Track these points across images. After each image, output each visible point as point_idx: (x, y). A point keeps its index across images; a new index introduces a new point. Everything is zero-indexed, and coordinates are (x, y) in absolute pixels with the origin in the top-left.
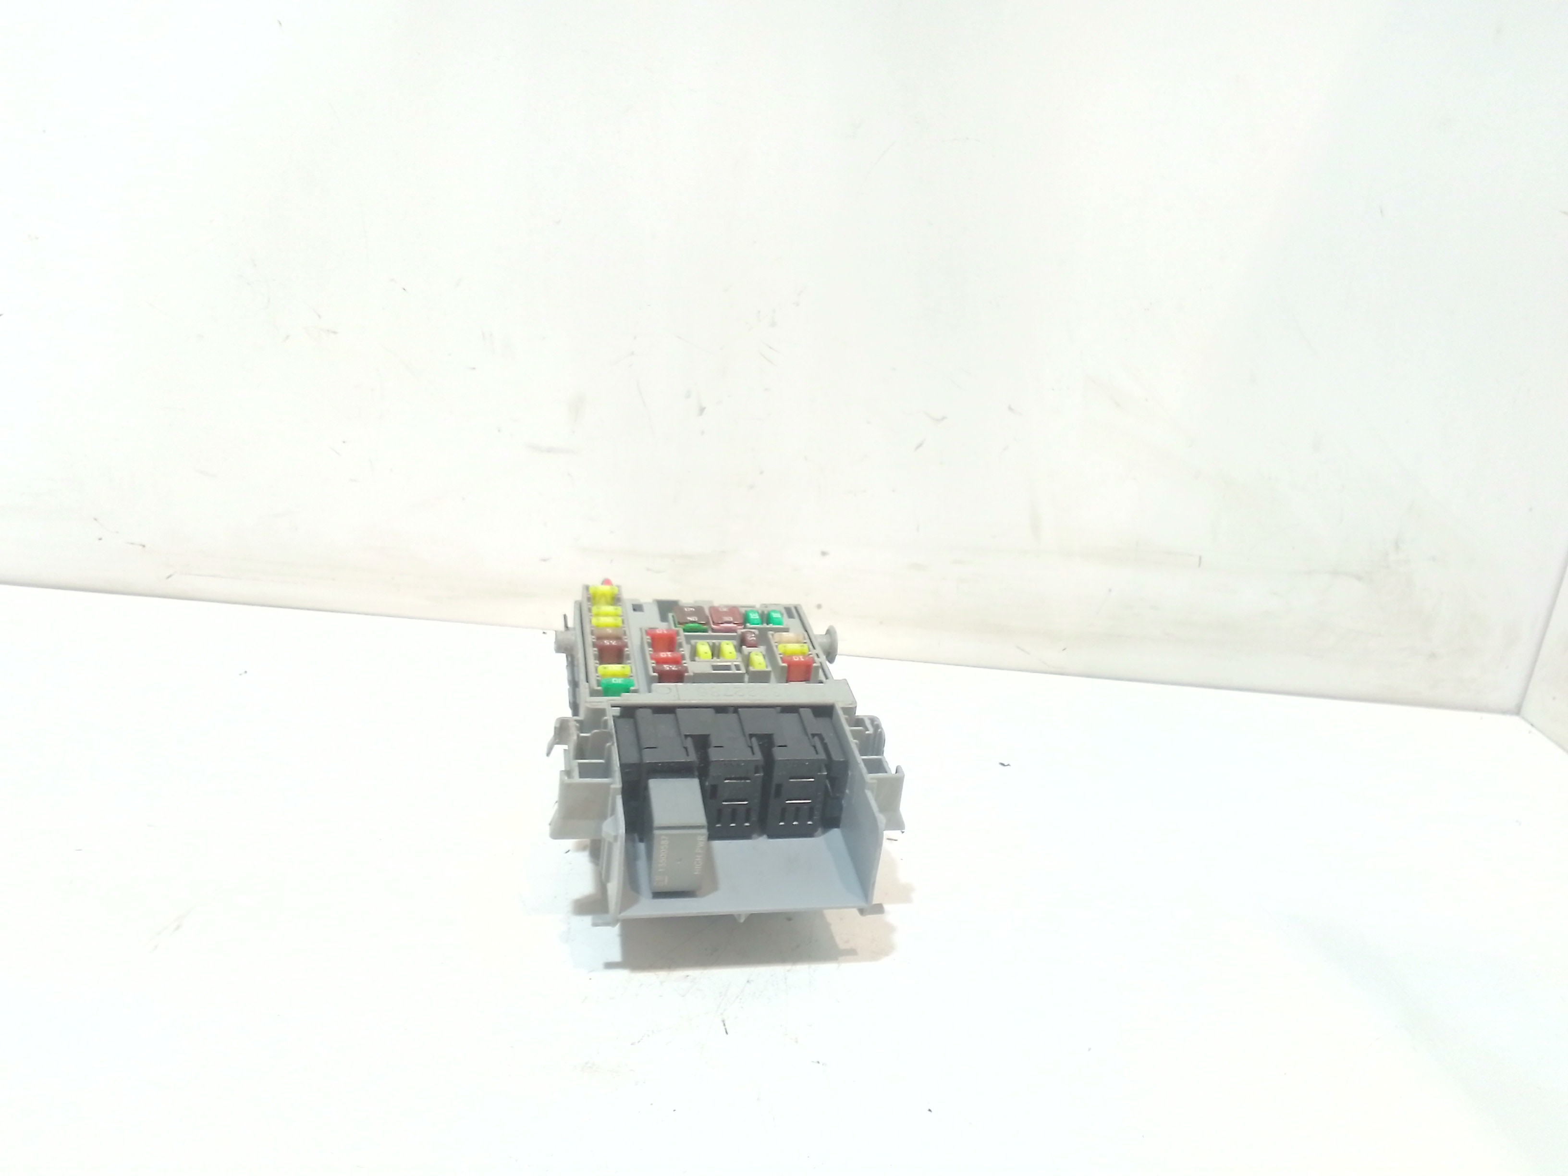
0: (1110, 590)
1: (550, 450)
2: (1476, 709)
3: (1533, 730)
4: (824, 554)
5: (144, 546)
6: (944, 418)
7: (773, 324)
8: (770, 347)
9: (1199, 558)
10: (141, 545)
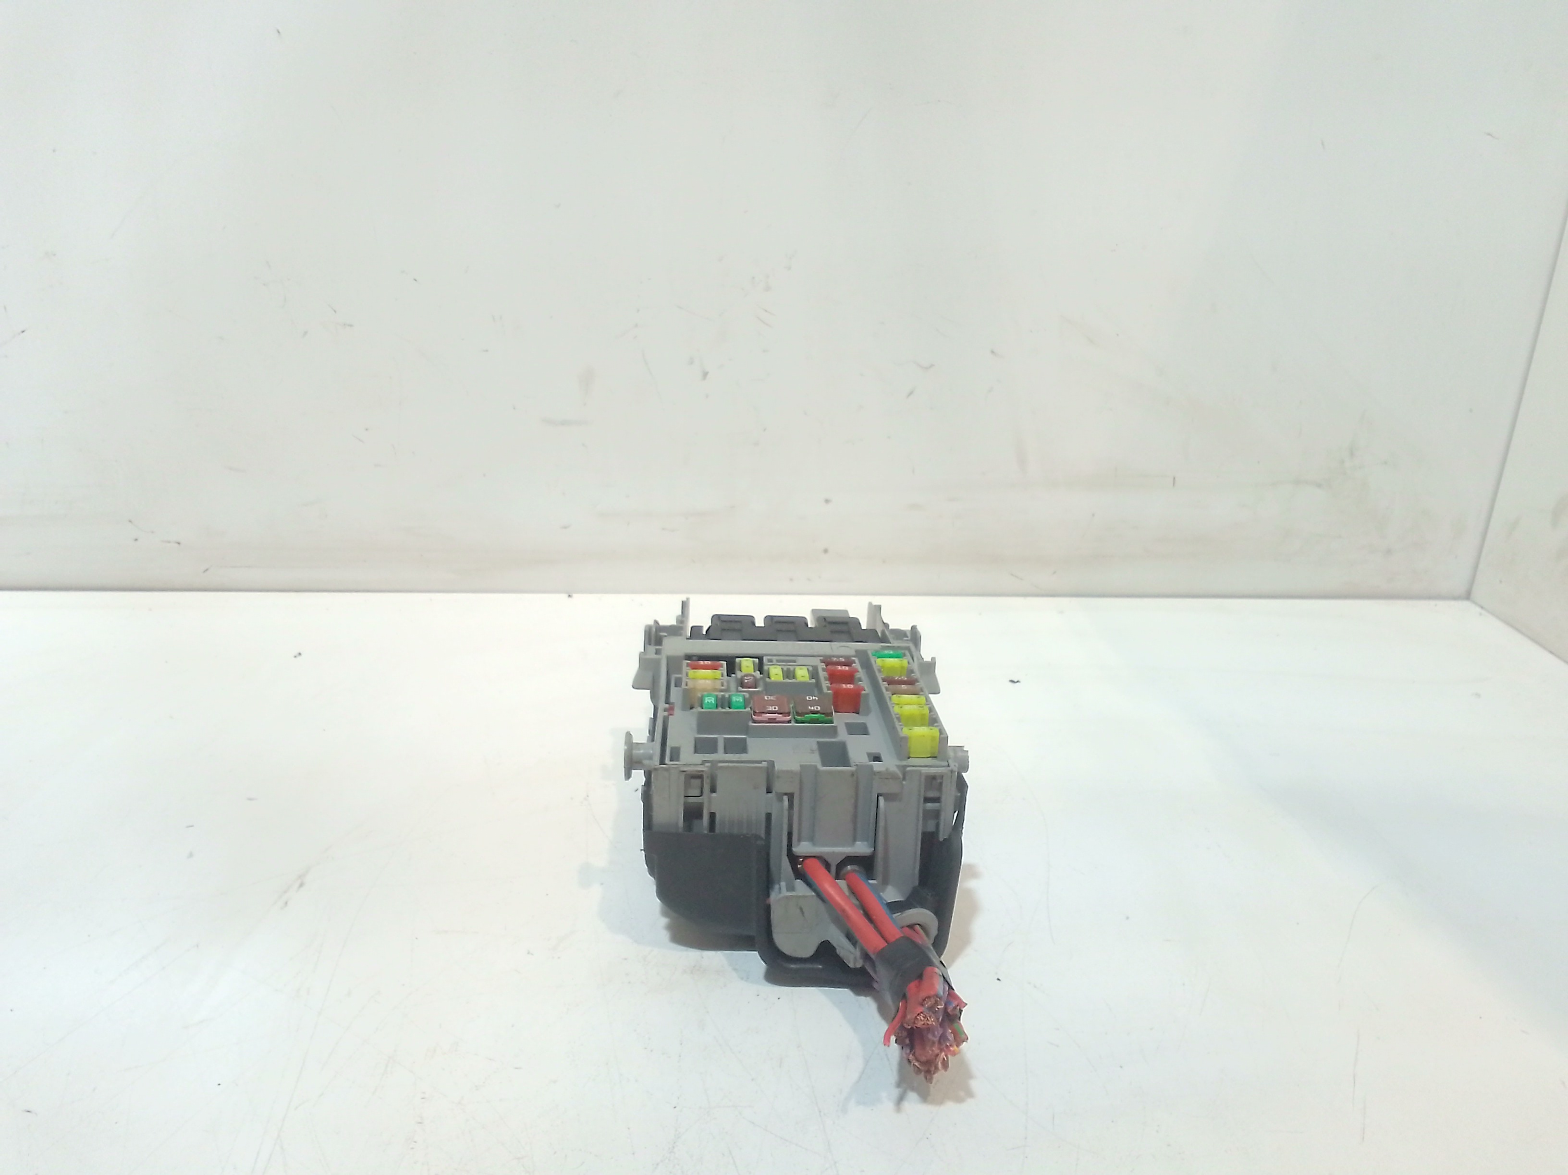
0: (1093, 515)
1: (563, 423)
2: (1430, 597)
3: (1483, 612)
4: (827, 501)
5: (179, 543)
6: (932, 366)
7: (768, 289)
8: (766, 311)
9: (1172, 480)
10: (176, 543)
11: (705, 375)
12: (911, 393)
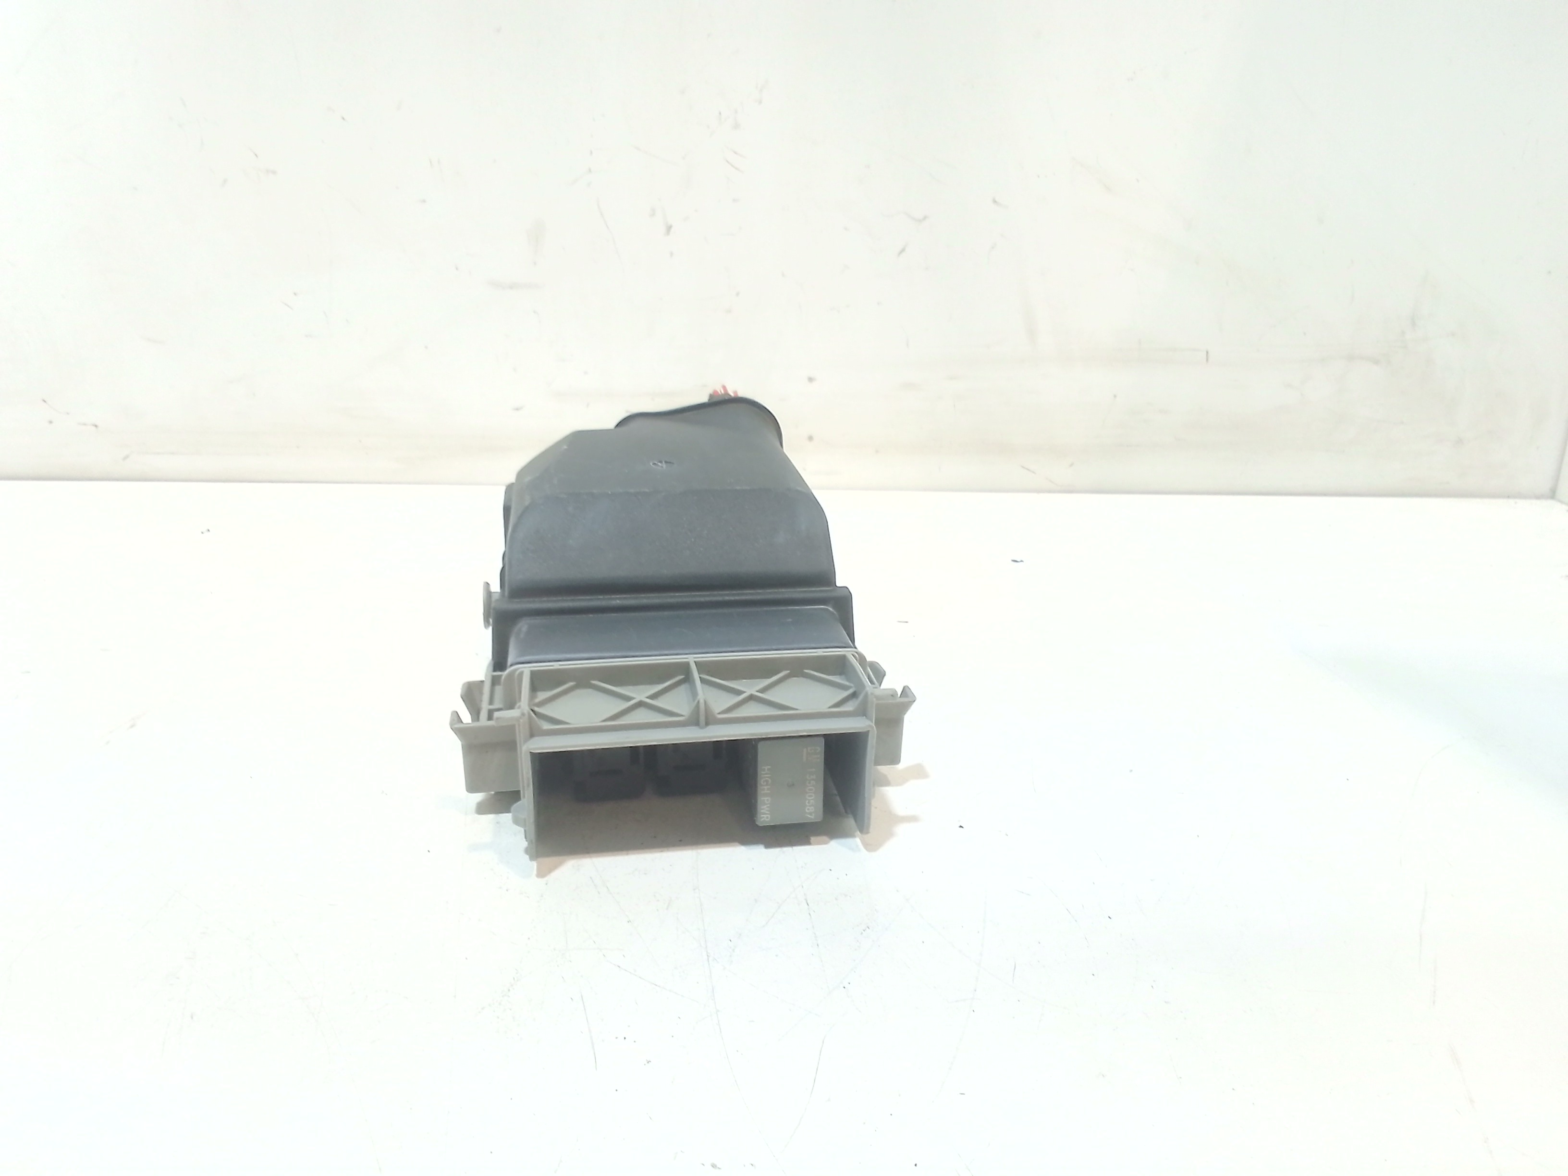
0: (1115, 396)
1: (512, 286)
2: (1509, 495)
4: (811, 380)
5: (96, 426)
6: (925, 218)
7: (736, 126)
8: (735, 153)
9: (1206, 353)
10: (93, 425)
11: (669, 228)
12: (903, 251)
